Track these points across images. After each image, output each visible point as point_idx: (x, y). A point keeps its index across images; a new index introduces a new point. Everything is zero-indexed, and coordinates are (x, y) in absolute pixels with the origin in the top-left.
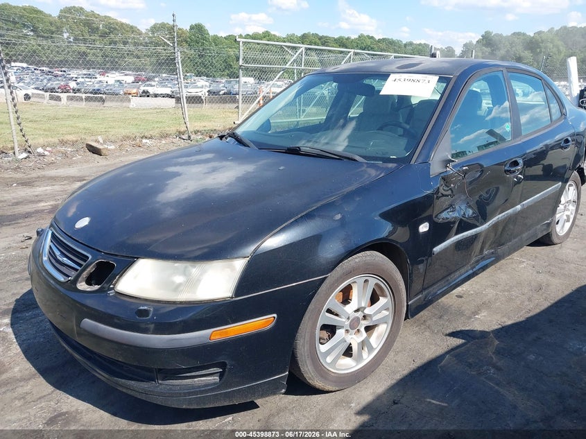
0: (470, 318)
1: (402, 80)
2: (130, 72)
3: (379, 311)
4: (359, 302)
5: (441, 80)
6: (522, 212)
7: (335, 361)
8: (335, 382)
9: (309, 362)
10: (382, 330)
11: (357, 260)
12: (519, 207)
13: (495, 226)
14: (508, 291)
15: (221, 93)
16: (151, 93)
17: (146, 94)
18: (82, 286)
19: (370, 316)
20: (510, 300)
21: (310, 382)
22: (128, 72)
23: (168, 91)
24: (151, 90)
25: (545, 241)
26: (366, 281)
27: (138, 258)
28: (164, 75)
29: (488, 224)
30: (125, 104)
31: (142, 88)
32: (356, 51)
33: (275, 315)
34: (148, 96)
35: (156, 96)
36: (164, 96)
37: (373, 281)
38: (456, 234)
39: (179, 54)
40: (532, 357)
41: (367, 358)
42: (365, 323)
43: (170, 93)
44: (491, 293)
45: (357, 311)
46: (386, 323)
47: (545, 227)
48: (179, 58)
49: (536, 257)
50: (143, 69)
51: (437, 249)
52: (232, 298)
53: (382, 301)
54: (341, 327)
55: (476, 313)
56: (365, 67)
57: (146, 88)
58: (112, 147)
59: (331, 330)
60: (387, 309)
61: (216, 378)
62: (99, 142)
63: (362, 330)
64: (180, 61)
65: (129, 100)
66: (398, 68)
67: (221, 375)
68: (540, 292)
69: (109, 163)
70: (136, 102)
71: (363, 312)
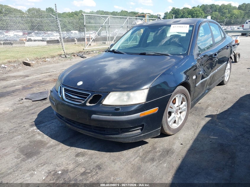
0: (206, 110)
1: (177, 27)
2: (20, 31)
3: (183, 107)
4: (179, 103)
5: (190, 26)
6: (217, 72)
7: (172, 124)
8: (172, 131)
9: (166, 124)
10: (184, 113)
11: (178, 89)
12: (217, 70)
13: (210, 77)
14: (215, 100)
15: (66, 38)
16: (33, 39)
17: (30, 40)
18: (88, 104)
19: (181, 108)
20: (216, 103)
21: (166, 131)
22: (18, 31)
23: (41, 38)
24: (32, 38)
25: (222, 84)
26: (180, 96)
27: (110, 92)
28: (36, 31)
29: (209, 76)
30: (22, 45)
31: (28, 38)
32: (130, 17)
33: (158, 108)
34: (31, 41)
35: (35, 41)
36: (39, 41)
37: (182, 96)
38: (201, 80)
39: (59, 21)
40: (231, 119)
41: (180, 123)
42: (180, 111)
43: (42, 39)
44: (209, 102)
45: (177, 107)
46: (185, 111)
47: (222, 78)
48: (59, 23)
49: (220, 89)
50: (25, 29)
51: (197, 85)
52: (146, 102)
53: (184, 103)
54: (173, 112)
55: (207, 108)
56: (160, 23)
57: (30, 38)
58: (34, 62)
59: (170, 113)
60: (185, 106)
61: (140, 131)
62: (27, 61)
63: (179, 113)
64: (59, 24)
65: (25, 43)
66: (173, 22)
67: (142, 130)
68: (225, 100)
69: (35, 69)
70: (27, 44)
71: (179, 107)
